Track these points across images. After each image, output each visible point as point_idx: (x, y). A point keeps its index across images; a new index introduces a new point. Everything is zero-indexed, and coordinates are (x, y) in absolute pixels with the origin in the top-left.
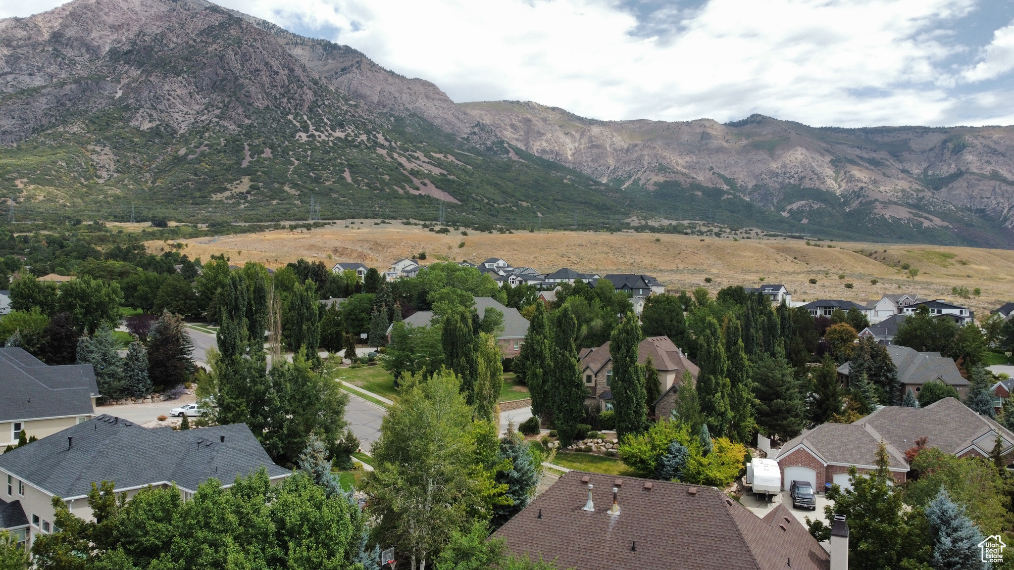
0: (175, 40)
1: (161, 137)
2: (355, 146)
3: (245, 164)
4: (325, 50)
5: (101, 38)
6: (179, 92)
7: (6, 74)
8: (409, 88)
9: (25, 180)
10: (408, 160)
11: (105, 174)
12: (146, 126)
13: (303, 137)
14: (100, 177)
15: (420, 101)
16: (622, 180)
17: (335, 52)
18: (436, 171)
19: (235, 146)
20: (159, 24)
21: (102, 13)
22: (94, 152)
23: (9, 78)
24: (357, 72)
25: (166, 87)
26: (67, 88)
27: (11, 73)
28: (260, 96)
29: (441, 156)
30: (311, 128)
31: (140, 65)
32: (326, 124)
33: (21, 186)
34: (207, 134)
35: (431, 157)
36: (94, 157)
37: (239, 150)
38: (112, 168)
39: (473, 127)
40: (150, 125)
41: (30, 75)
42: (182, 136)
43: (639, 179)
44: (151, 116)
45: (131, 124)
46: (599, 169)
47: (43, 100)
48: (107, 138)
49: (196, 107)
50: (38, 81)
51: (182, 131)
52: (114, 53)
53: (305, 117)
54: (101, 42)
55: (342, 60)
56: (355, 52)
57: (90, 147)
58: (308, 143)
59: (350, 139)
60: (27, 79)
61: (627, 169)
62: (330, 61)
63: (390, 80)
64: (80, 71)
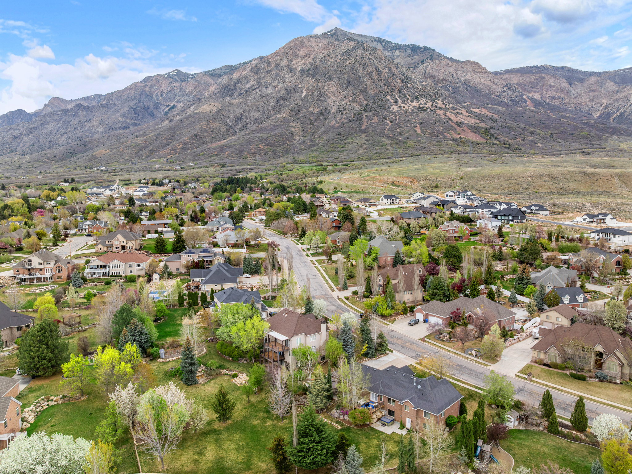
0: (330, 60)
1: (323, 115)
2: (424, 111)
3: (363, 127)
4: (412, 50)
5: (296, 63)
6: (332, 90)
7: (256, 88)
8: (462, 67)
9: (264, 144)
10: (456, 116)
11: (297, 138)
12: (316, 110)
13: (395, 108)
14: (295, 140)
15: (469, 74)
16: (612, 113)
17: (418, 51)
18: (472, 121)
19: (358, 118)
20: (323, 52)
21: (297, 50)
22: (292, 126)
23: (257, 90)
24: (430, 61)
25: (326, 88)
26: (281, 93)
27: (258, 88)
28: (372, 87)
29: (477, 110)
30: (400, 102)
31: (313, 76)
32: (408, 99)
33: (262, 147)
34: (345, 112)
35: (471, 112)
36: (293, 129)
37: (360, 119)
38: (301, 134)
39: (503, 88)
40: (318, 110)
41: (266, 87)
42: (333, 113)
43: (625, 111)
44: (318, 105)
45: (309, 110)
46: (594, 106)
47: (271, 101)
48: (298, 119)
49: (340, 97)
50: (270, 91)
51: (332, 111)
52: (302, 70)
53: (397, 96)
54: (296, 66)
55: (422, 55)
56: (430, 49)
57: (291, 124)
58: (398, 111)
59: (421, 106)
60: (265, 90)
61: (616, 105)
62: (415, 57)
63: (450, 64)
64: (287, 83)
